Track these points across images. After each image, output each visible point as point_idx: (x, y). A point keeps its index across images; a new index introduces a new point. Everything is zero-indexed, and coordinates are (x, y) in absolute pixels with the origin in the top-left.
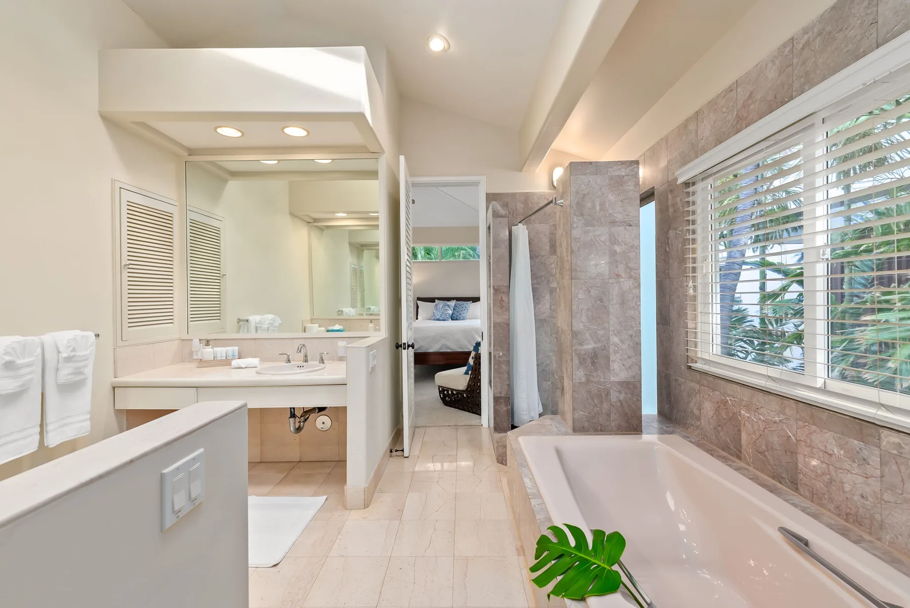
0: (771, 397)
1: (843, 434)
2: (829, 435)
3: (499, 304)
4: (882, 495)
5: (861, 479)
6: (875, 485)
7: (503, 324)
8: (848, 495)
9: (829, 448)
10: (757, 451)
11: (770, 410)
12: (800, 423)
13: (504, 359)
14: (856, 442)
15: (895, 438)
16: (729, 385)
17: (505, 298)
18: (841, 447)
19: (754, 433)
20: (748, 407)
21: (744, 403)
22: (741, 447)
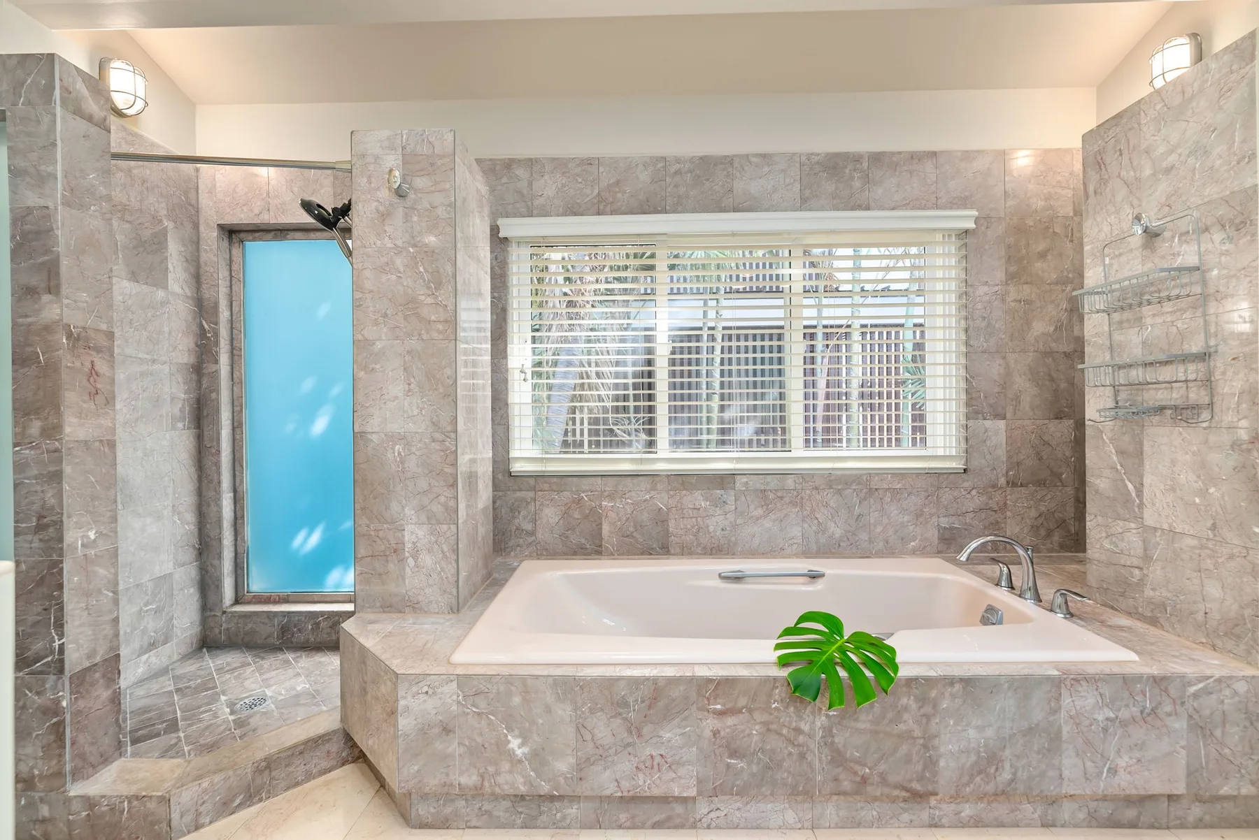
0: (641, 478)
1: (708, 489)
2: (698, 494)
3: (85, 382)
4: (736, 522)
5: (722, 518)
6: (731, 517)
7: (97, 444)
8: (712, 535)
9: (697, 503)
10: (623, 536)
11: (640, 492)
12: (672, 493)
13: (103, 546)
14: (718, 491)
15: (744, 479)
16: (584, 480)
17: (102, 367)
18: (706, 499)
19: (620, 520)
20: (611, 497)
21: (606, 494)
22: (601, 539)
